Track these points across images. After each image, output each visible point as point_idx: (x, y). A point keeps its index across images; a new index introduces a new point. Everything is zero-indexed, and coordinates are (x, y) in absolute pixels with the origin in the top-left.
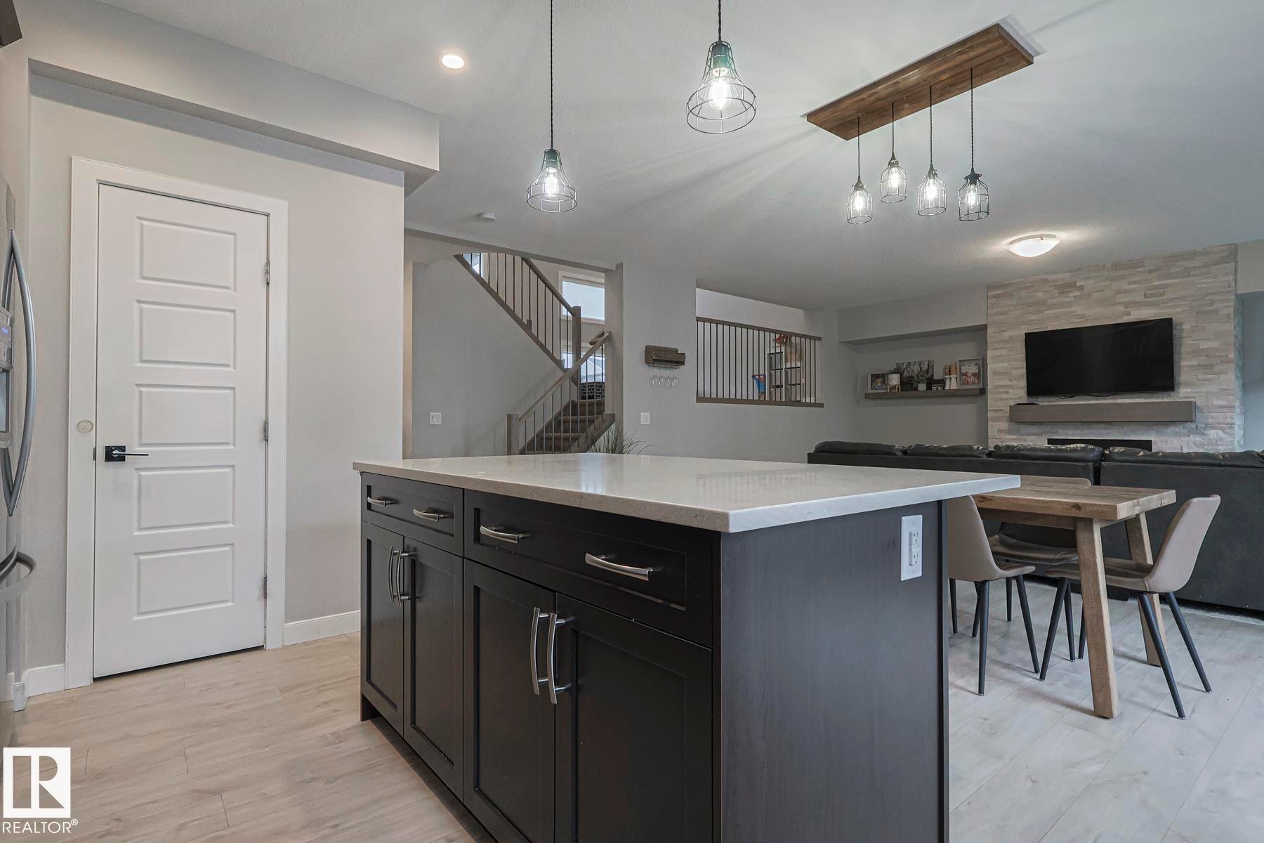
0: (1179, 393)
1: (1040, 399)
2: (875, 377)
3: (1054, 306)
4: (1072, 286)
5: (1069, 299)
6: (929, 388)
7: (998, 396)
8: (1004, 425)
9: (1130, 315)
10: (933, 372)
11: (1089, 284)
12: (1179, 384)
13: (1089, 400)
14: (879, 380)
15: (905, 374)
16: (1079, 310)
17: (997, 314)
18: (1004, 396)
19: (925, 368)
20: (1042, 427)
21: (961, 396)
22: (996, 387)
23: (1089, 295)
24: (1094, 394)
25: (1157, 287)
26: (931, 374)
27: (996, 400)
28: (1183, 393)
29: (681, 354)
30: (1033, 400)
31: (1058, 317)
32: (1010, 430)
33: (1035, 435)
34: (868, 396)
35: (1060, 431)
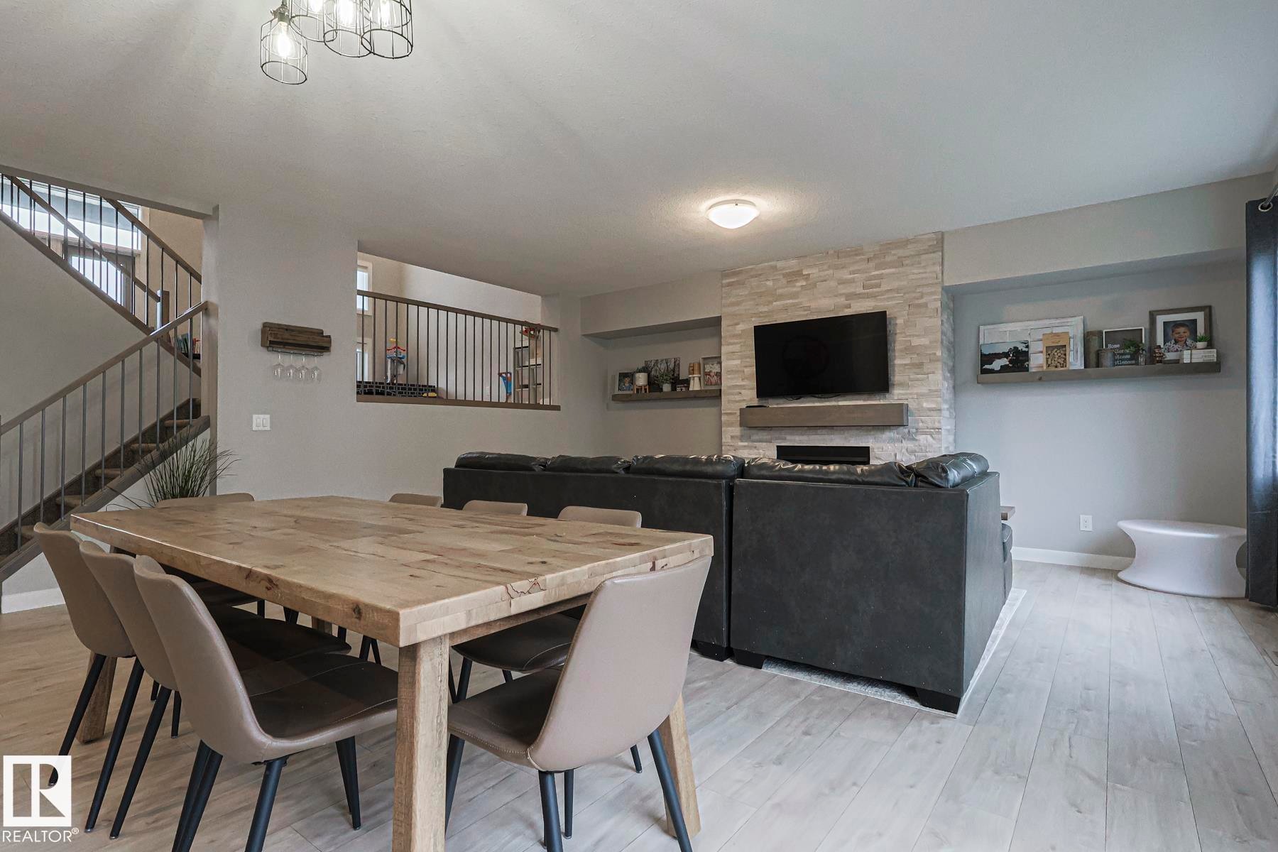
0: (893, 395)
1: (770, 401)
2: (623, 376)
3: (781, 297)
4: (798, 274)
5: (795, 289)
6: (674, 389)
7: (732, 398)
8: (737, 430)
9: (850, 307)
10: (679, 371)
11: (813, 272)
12: (894, 385)
13: (814, 402)
14: (627, 380)
15: (653, 372)
16: (804, 300)
17: (733, 304)
18: (737, 398)
19: (672, 366)
20: (772, 432)
21: (704, 398)
22: (729, 387)
23: (815, 285)
24: (817, 396)
25: (875, 277)
26: (677, 373)
27: (729, 401)
28: (897, 395)
29: (327, 337)
30: (763, 402)
31: (786, 309)
32: (742, 436)
33: (766, 441)
34: (615, 398)
35: (788, 437)
